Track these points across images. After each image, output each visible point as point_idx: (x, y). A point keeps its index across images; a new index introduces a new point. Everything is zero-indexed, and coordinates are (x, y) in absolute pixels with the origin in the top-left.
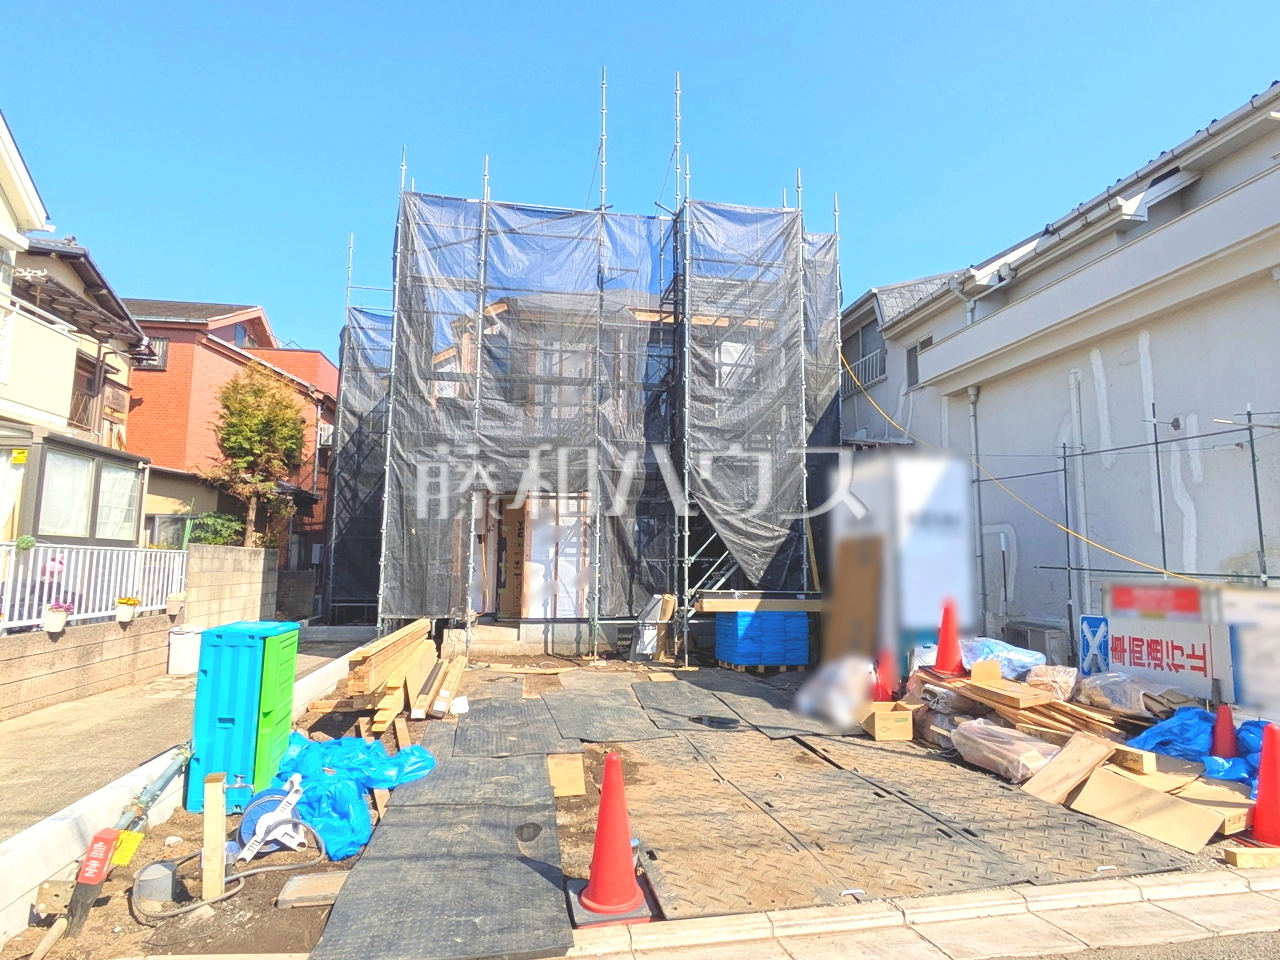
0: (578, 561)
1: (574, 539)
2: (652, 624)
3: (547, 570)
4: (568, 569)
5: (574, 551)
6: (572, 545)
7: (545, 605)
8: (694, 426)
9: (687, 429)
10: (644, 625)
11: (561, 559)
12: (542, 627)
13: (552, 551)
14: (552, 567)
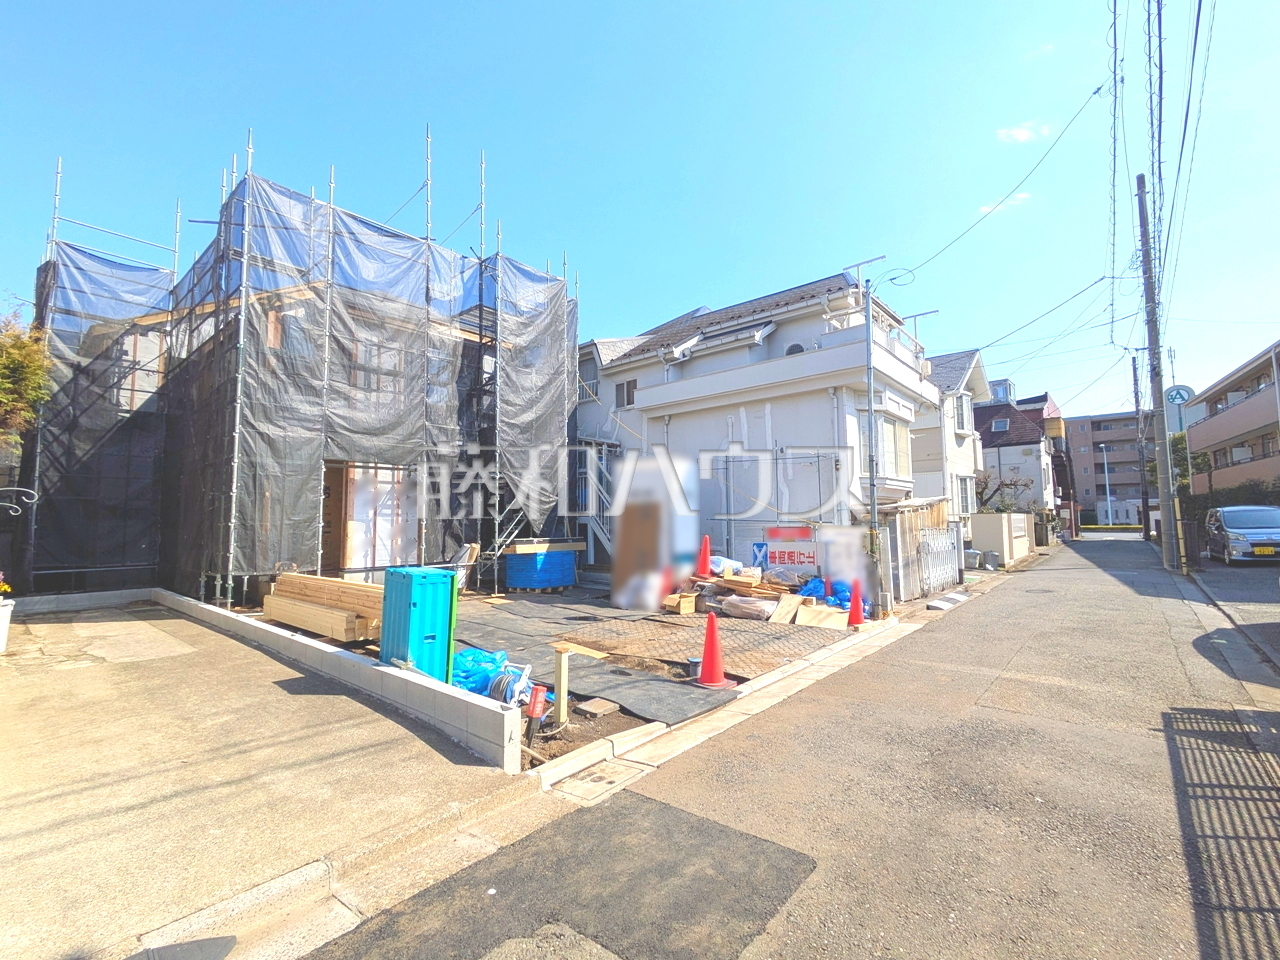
0: (392, 521)
1: (390, 502)
2: (463, 566)
3: (368, 527)
4: (384, 527)
5: (389, 511)
6: (388, 507)
7: (365, 556)
8: (502, 421)
9: (499, 424)
10: (457, 567)
11: (379, 519)
12: (363, 575)
13: (371, 513)
14: (371, 524)
